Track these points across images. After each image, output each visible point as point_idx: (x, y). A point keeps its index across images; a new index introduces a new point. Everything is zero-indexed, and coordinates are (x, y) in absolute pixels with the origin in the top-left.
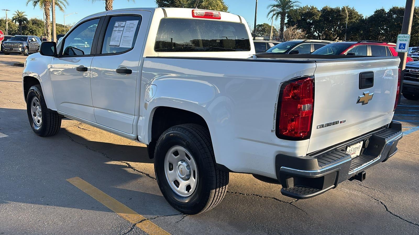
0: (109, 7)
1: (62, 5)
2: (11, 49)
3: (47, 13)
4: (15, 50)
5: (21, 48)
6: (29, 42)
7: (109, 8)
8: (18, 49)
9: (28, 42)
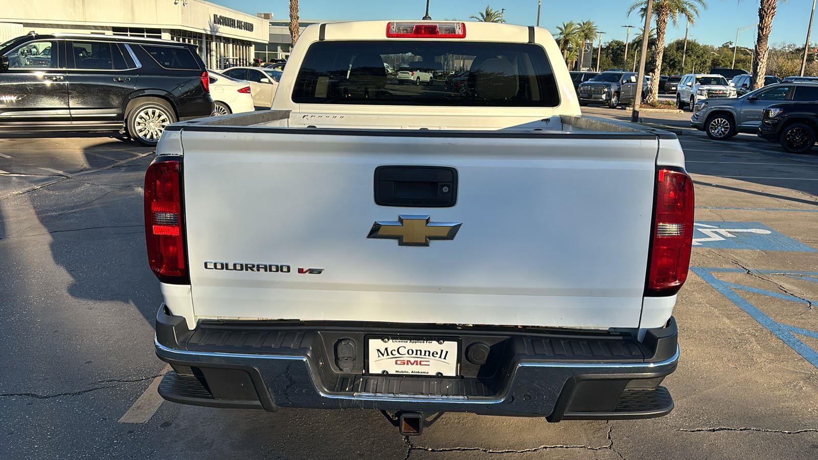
0: (768, 9)
1: (692, 12)
2: (590, 96)
3: (660, 29)
4: (596, 98)
5: (605, 95)
6: (623, 84)
7: (766, 10)
8: (600, 95)
9: (621, 83)
